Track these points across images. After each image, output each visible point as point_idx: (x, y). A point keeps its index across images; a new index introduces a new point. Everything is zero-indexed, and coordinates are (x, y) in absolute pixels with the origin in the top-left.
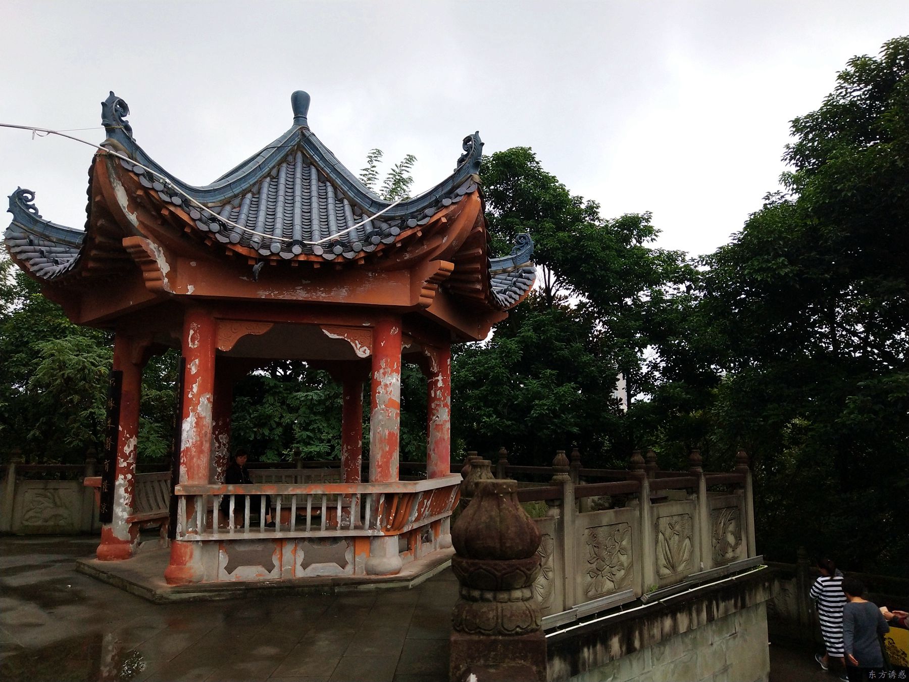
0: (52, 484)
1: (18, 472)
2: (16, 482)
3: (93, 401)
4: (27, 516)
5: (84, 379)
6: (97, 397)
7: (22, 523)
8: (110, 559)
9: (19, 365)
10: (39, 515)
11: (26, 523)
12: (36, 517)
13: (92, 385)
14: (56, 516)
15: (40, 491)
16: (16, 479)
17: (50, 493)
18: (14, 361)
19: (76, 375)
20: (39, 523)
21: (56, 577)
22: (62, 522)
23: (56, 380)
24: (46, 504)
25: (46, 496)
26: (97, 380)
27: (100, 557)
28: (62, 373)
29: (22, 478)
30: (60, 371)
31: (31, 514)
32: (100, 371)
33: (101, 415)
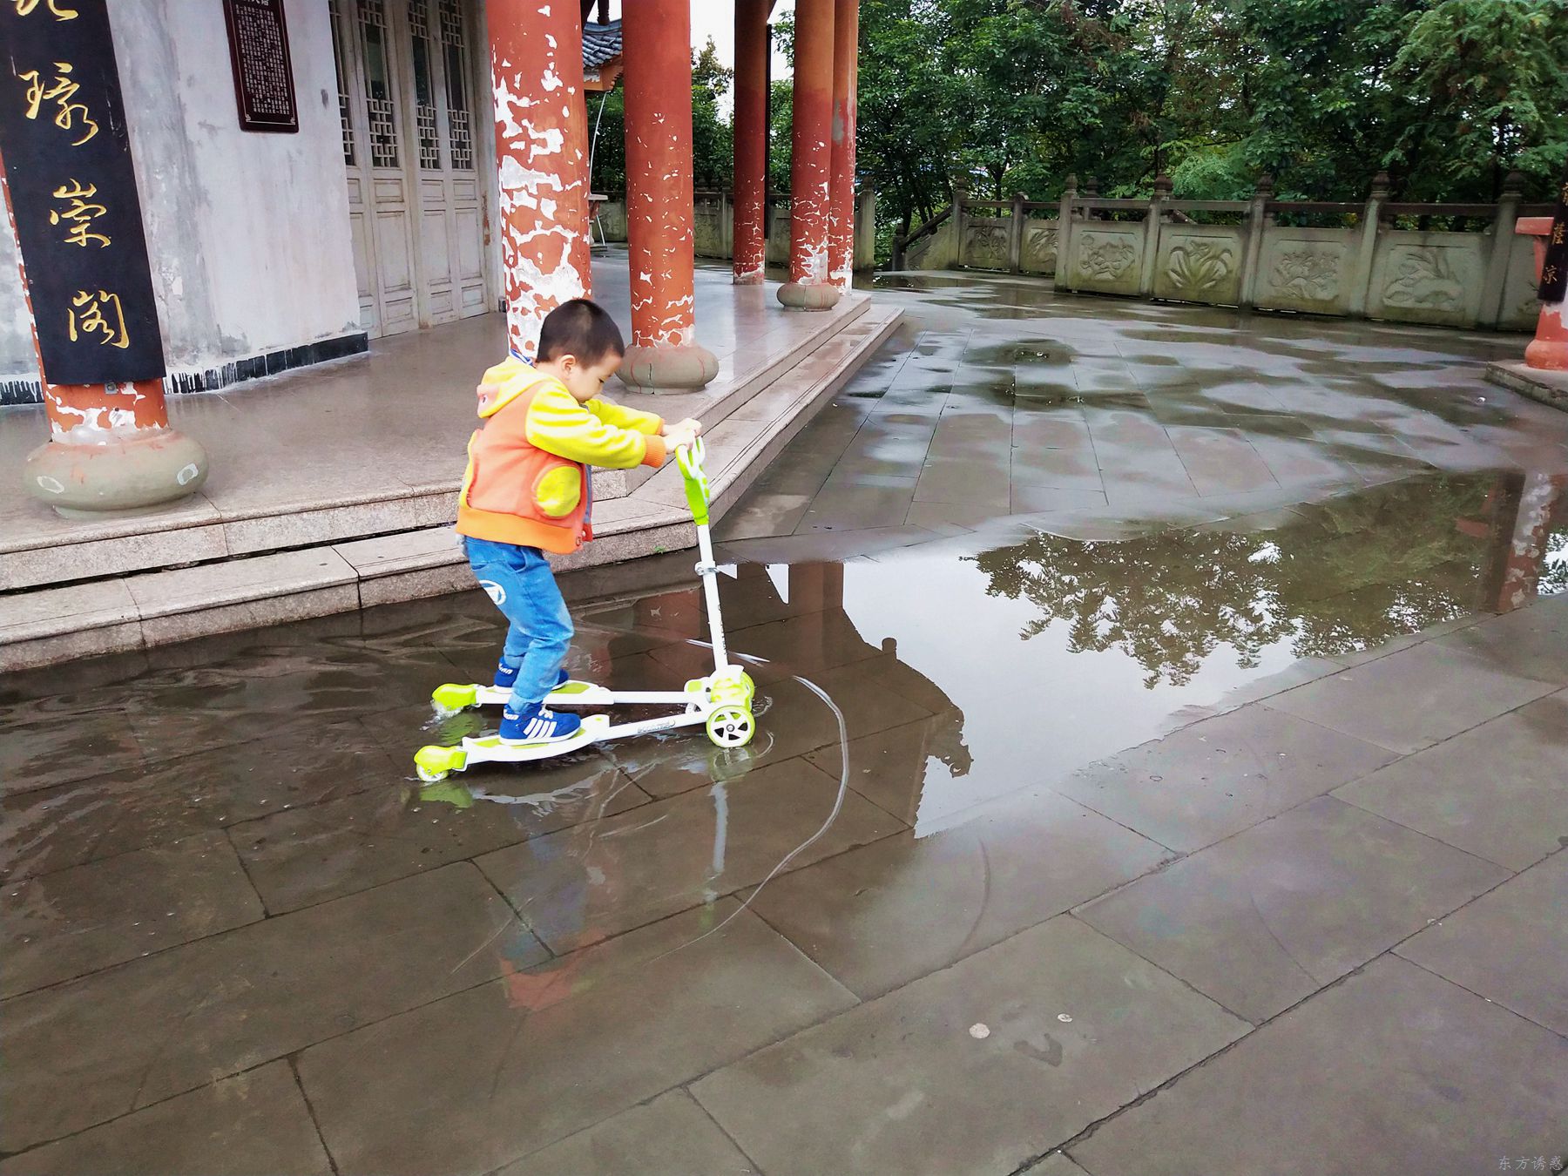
0: (1437, 238)
1: (1382, 217)
2: (1377, 233)
3: (1512, 85)
4: (1389, 292)
5: (1500, 41)
6: (1521, 76)
7: (1382, 302)
8: (1551, 368)
9: (1379, 28)
10: (1410, 290)
11: (1388, 302)
12: (1404, 293)
13: (1513, 53)
14: (1437, 294)
15: (1414, 250)
16: (1378, 228)
17: (1431, 252)
18: (1371, 22)
19: (1485, 34)
20: (1409, 304)
21: (1454, 384)
22: (1446, 306)
23: (1446, 48)
24: (1425, 273)
25: (1422, 258)
26: (1525, 41)
27: (1530, 363)
28: (1458, 32)
29: (1387, 225)
30: (1455, 30)
31: (1397, 287)
32: (1532, 22)
33: (1525, 112)
